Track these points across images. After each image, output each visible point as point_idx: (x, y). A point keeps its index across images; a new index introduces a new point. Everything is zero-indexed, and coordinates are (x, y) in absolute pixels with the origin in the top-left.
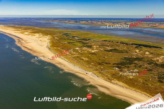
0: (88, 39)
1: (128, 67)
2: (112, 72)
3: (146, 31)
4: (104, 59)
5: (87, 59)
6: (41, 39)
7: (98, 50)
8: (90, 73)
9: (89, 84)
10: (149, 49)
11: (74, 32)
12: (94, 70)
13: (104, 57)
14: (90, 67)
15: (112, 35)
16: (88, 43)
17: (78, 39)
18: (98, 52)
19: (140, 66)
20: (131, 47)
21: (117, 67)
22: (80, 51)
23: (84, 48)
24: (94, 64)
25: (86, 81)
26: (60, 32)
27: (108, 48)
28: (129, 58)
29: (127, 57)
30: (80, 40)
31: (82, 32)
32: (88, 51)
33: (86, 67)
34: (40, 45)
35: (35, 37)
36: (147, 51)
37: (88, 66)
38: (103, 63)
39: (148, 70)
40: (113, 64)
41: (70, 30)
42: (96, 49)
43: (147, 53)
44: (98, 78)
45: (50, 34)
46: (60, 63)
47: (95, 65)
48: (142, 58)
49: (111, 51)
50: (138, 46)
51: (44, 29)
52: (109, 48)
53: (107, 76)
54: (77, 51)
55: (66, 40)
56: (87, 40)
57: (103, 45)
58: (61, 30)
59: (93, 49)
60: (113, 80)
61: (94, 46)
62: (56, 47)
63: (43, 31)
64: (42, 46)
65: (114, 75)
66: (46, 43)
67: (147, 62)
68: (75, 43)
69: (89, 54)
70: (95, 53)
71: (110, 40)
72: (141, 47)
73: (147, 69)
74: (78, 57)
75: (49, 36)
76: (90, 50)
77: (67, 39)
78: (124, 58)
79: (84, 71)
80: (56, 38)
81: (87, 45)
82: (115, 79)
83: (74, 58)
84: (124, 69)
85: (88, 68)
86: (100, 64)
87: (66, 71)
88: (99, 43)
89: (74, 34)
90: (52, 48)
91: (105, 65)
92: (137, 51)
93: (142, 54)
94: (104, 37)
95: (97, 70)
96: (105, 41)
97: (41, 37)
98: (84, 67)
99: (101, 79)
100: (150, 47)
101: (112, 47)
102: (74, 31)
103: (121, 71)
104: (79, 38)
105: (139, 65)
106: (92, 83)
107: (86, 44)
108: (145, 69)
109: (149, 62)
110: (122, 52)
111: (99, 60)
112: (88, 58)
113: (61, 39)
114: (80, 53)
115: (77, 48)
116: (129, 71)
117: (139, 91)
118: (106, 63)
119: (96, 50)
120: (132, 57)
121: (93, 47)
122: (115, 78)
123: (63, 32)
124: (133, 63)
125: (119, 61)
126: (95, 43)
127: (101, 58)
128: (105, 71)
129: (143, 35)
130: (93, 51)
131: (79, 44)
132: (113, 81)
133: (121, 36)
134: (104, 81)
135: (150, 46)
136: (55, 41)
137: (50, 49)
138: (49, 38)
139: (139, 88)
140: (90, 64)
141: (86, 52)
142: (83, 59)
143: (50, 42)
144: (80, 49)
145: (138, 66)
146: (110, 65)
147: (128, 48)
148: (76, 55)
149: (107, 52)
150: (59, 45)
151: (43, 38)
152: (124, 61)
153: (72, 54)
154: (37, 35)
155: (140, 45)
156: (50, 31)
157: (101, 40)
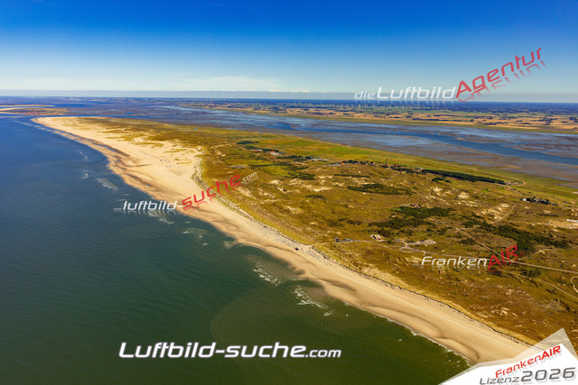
0: (304, 156)
1: (410, 233)
2: (366, 244)
3: (462, 136)
4: (345, 210)
5: (299, 211)
6: (177, 155)
7: (330, 185)
8: (306, 248)
9: (302, 276)
10: (468, 185)
11: (267, 137)
12: (317, 240)
13: (346, 206)
14: (307, 233)
15: (370, 146)
16: (303, 168)
17: (278, 158)
18: (330, 191)
19: (442, 232)
20: (421, 178)
21: (379, 233)
22: (281, 190)
23: (294, 182)
24: (316, 223)
25: (294, 268)
26: (230, 139)
27: (357, 181)
28: (415, 209)
29: (408, 205)
30: (283, 158)
31: (290, 136)
32: (304, 190)
33: (297, 232)
34: (173, 172)
35: (163, 149)
36: (462, 190)
37: (300, 230)
38: (342, 223)
39: (463, 242)
40: (370, 225)
41: (257, 133)
42: (326, 184)
43: (463, 196)
44: (326, 261)
45: (204, 143)
46: (225, 221)
47: (320, 228)
48: (450, 209)
49: (365, 188)
50: (440, 177)
51: (187, 129)
52: (361, 182)
53: (350, 256)
54: (273, 189)
55: (246, 161)
56: (302, 160)
57: (345, 173)
58: (232, 132)
59: (317, 185)
60: (367, 266)
61: (321, 174)
62: (217, 177)
63: (186, 135)
64: (179, 173)
65: (369, 252)
66: (192, 166)
67: (461, 219)
68: (269, 167)
69: (307, 197)
70: (323, 195)
71: (363, 160)
72: (448, 178)
73: (460, 240)
74: (274, 204)
75: (199, 148)
76: (309, 187)
77: (248, 156)
78: (400, 210)
79: (290, 242)
80: (219, 153)
81: (301, 174)
82: (371, 265)
83: (264, 206)
84: (397, 239)
85: (301, 234)
86: (333, 224)
87: (241, 241)
88: (335, 167)
89: (269, 143)
90: (206, 180)
91: (347, 225)
92: (437, 190)
93: (448, 198)
94: (348, 153)
95: (324, 239)
96: (350, 162)
97: (178, 151)
98: (291, 231)
99: (334, 265)
100: (472, 179)
101: (368, 179)
102: (270, 134)
103: (389, 243)
104: (280, 153)
105: (439, 228)
106: (309, 275)
107: (299, 169)
108: (456, 240)
109: (466, 221)
110: (395, 192)
111: (333, 213)
112: (301, 207)
113: (232, 155)
114: (282, 194)
115: (275, 182)
116: (412, 244)
117: (436, 297)
118: (351, 222)
119: (324, 186)
120: (423, 206)
121: (318, 178)
122: (373, 262)
123: (238, 138)
124: (422, 223)
125: (387, 216)
126: (324, 168)
127: (337, 209)
128: (345, 243)
129: (454, 148)
130: (317, 190)
131: (280, 171)
132: (366, 270)
133: (396, 149)
134: (341, 268)
135: (472, 176)
136: (214, 162)
137: (200, 182)
138: (200, 153)
139: (435, 290)
140: (307, 223)
141: (298, 191)
142: (288, 211)
143: (201, 165)
144: (282, 182)
145: (435, 230)
146: (360, 227)
147: (413, 183)
148: (271, 199)
149: (355, 193)
150: (227, 171)
151: (184, 152)
152: (400, 217)
153: (259, 197)
154: (168, 145)
155: (445, 174)
156: (202, 134)
157: (341, 159)
